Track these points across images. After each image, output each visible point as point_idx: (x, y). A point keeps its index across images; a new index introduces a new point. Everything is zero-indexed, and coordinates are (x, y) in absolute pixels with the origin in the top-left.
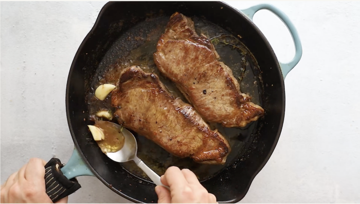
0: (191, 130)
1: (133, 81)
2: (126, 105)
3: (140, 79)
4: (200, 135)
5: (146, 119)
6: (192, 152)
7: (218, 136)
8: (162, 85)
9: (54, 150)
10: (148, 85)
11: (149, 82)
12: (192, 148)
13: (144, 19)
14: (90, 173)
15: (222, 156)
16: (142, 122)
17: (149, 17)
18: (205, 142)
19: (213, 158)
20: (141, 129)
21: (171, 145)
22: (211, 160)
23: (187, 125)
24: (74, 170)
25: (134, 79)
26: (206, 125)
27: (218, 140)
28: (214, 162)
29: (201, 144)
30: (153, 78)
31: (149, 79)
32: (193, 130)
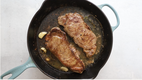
0: (73, 57)
1: (56, 33)
2: (51, 41)
3: (59, 33)
4: (76, 61)
5: (57, 49)
6: (71, 66)
7: (82, 62)
8: (66, 38)
9: (21, 58)
10: (61, 36)
11: (62, 35)
12: (71, 64)
13: (59, 7)
14: (36, 66)
15: (82, 71)
16: (55, 50)
17: (61, 7)
18: (77, 63)
19: (78, 70)
20: (54, 52)
21: (64, 61)
22: (77, 71)
23: (72, 55)
24: (29, 65)
25: (57, 32)
26: (79, 57)
27: (82, 64)
28: (78, 72)
29: (75, 64)
30: (64, 34)
31: (63, 34)
32: (74, 58)
